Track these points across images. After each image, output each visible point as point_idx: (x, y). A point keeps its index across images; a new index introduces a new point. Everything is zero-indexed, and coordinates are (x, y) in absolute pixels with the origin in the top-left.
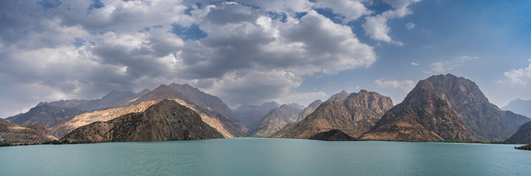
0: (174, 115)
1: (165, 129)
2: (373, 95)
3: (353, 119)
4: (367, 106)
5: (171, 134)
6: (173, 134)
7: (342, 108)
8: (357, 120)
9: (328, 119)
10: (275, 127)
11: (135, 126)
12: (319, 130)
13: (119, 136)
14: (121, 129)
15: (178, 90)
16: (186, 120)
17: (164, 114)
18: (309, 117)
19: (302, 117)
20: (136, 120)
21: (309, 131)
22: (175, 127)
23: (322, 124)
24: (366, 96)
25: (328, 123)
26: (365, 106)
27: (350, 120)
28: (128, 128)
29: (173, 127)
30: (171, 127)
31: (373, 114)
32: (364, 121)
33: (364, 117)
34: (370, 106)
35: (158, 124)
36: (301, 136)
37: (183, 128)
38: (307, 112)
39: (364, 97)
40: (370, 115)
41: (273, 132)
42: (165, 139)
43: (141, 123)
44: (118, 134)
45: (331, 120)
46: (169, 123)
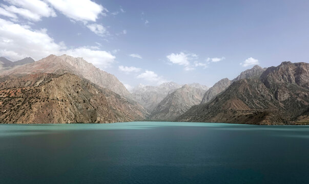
0: (78, 92)
1: (68, 109)
2: (301, 66)
3: (277, 99)
4: (294, 81)
5: (75, 116)
6: (78, 116)
7: (261, 86)
8: (282, 100)
9: (243, 100)
10: (177, 110)
11: (30, 104)
12: (235, 112)
13: (4, 115)
14: (8, 106)
15: (71, 63)
16: (92, 100)
17: (65, 90)
18: (220, 99)
19: (208, 98)
20: (31, 96)
21: (223, 114)
22: (79, 107)
23: (237, 105)
24: (290, 69)
25: (244, 104)
26: (290, 81)
27: (272, 100)
28: (18, 106)
29: (77, 107)
30: (75, 107)
31: (304, 91)
32: (292, 100)
33: (291, 95)
34: (297, 81)
35: (60, 103)
36: (214, 119)
37: (89, 109)
38: (213, 93)
39: (287, 70)
40: (300, 92)
41: (175, 115)
42: (69, 122)
43: (38, 100)
44: (3, 113)
45: (247, 100)
46: (72, 103)
